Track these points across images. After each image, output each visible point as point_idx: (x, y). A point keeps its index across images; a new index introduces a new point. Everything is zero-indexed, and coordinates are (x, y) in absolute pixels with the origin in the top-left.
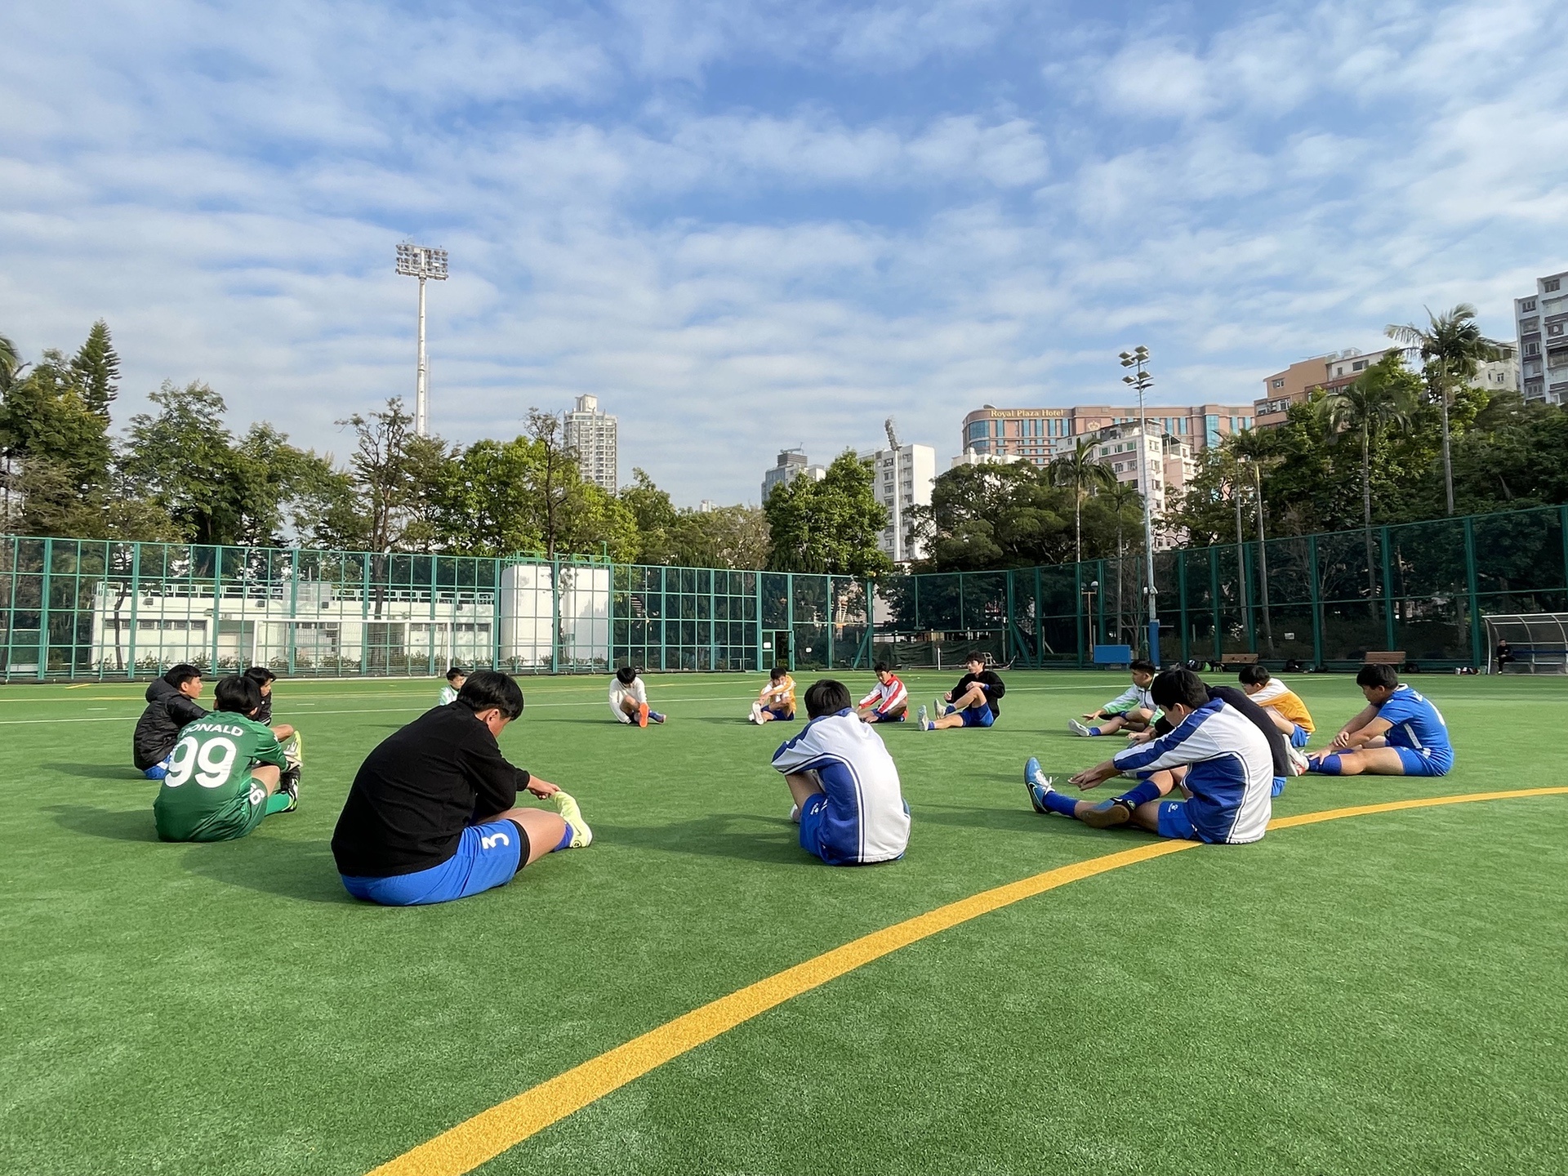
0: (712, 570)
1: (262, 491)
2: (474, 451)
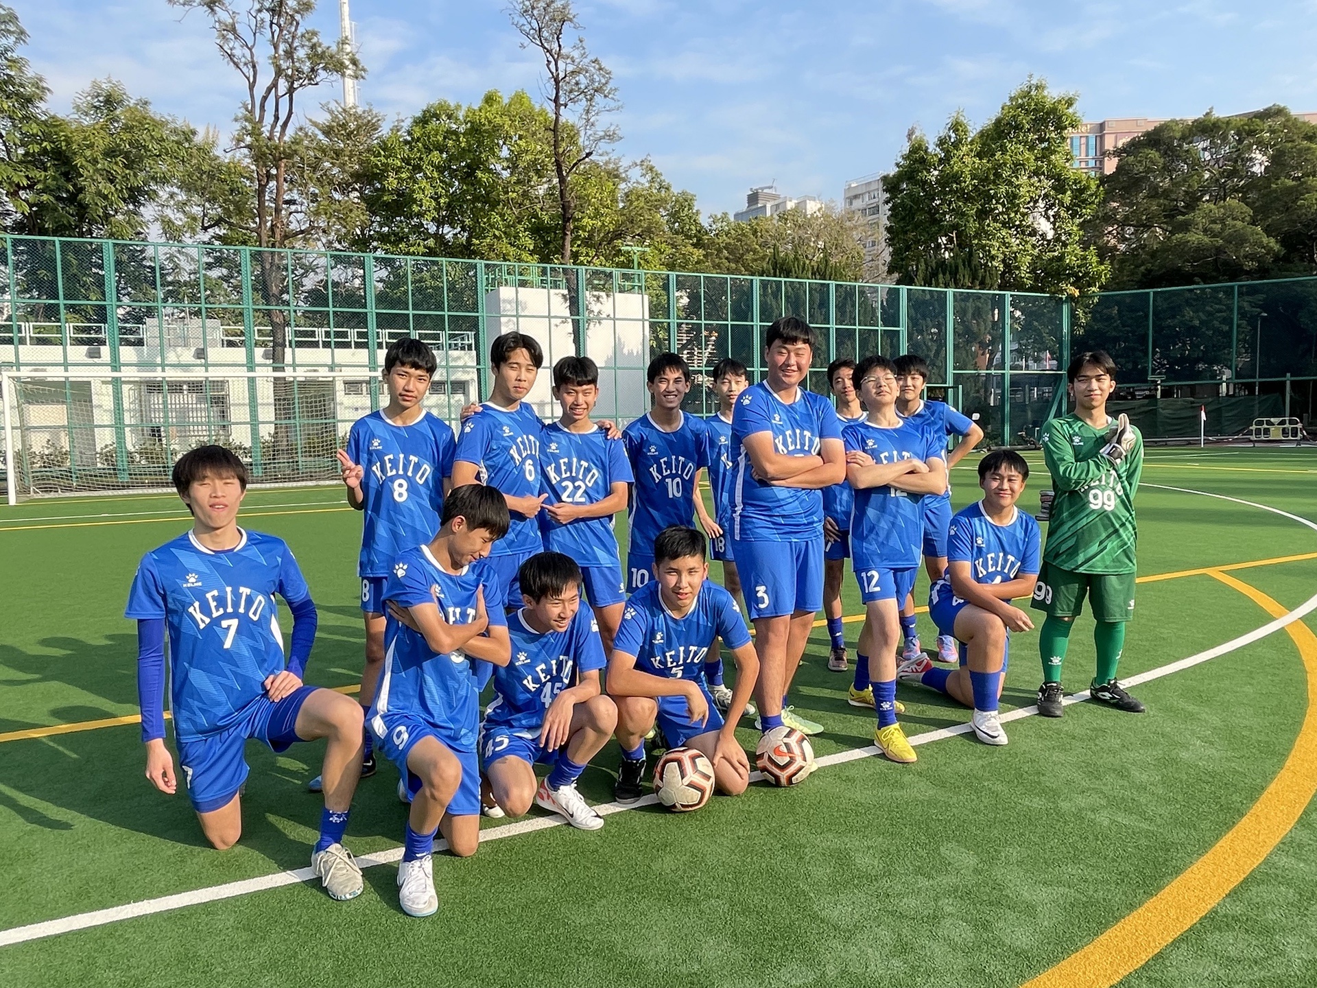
0: (832, 283)
1: (97, 170)
2: (423, 121)
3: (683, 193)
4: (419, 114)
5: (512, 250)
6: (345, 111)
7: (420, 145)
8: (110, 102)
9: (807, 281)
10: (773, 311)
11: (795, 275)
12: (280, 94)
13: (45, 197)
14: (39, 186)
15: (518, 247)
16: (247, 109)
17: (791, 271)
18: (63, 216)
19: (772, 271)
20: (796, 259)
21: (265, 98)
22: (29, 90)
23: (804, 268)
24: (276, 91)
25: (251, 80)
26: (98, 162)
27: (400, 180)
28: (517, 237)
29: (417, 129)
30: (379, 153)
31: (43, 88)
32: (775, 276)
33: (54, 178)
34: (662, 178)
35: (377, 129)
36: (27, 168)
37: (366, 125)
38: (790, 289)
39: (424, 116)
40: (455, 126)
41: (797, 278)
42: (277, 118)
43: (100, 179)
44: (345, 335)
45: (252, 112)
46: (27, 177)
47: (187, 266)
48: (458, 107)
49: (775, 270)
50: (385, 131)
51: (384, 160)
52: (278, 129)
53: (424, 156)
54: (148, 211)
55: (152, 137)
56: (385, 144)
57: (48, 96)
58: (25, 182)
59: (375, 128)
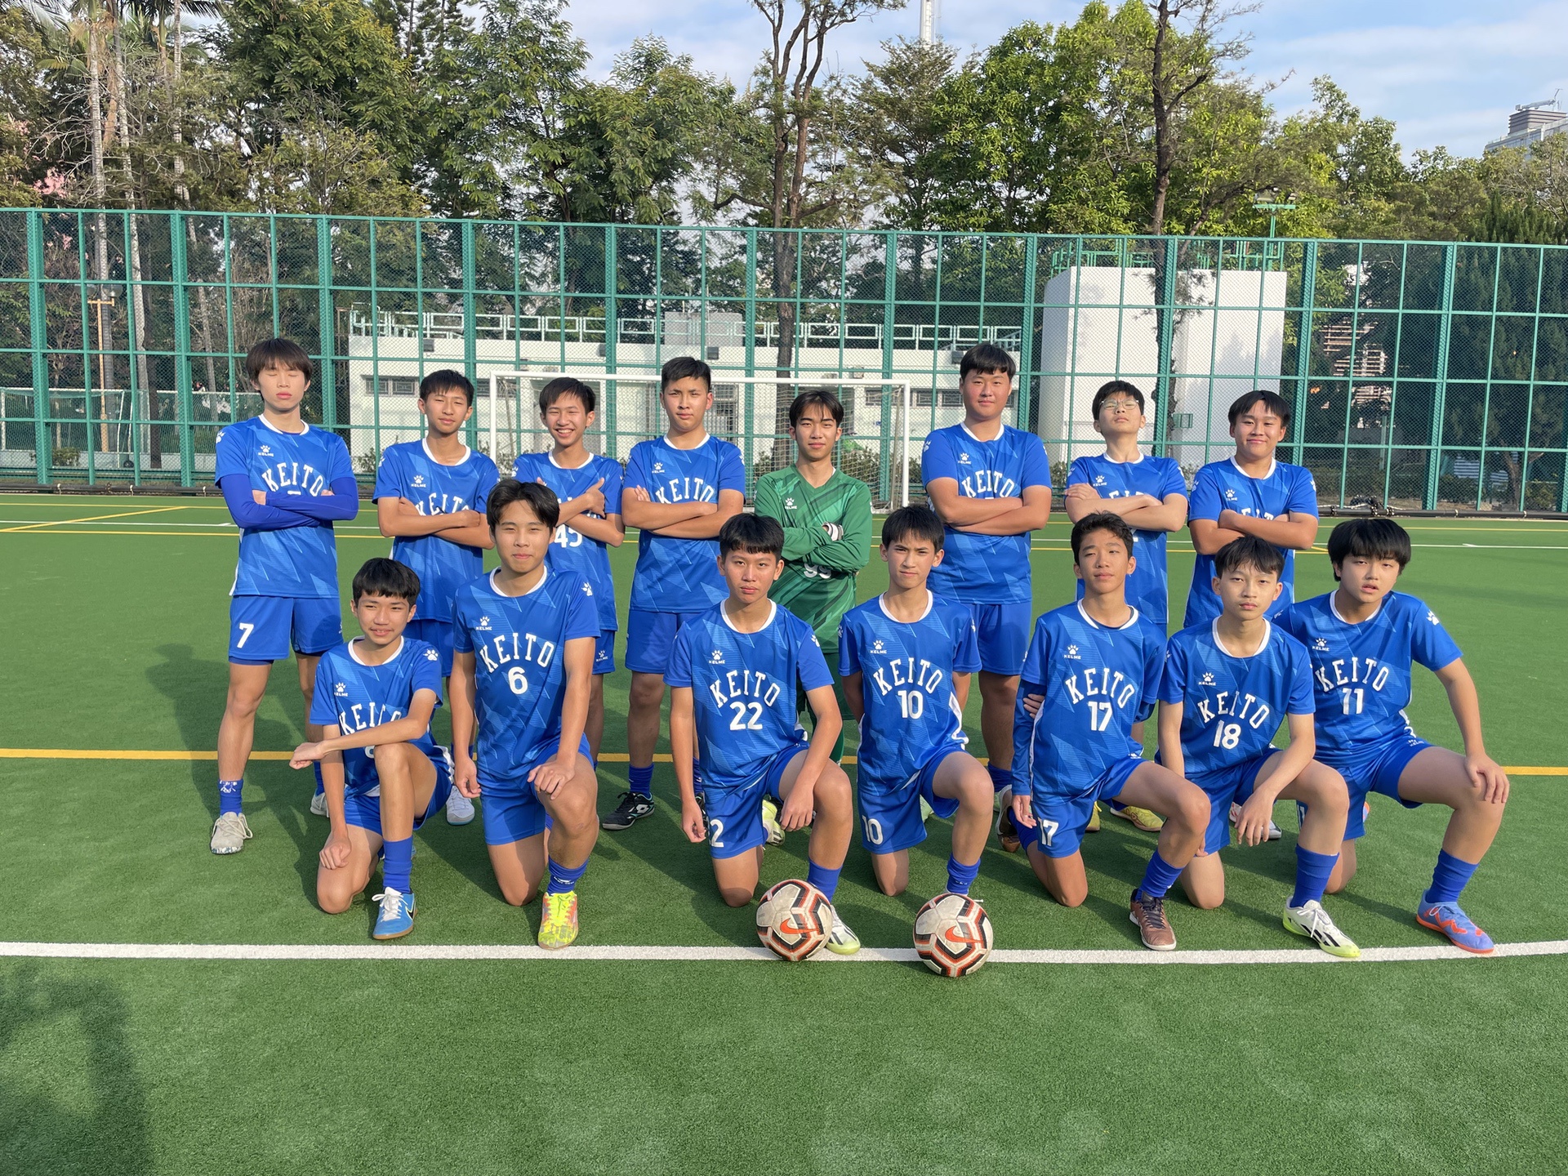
3: (1377, 121)
4: (997, 43)
5: (1098, 217)
6: (909, 48)
7: (994, 84)
8: (651, 61)
9: (1543, 247)
10: (1478, 293)
11: (1523, 239)
12: (809, 37)
13: (577, 177)
14: (573, 165)
15: (1108, 213)
16: (769, 59)
17: (1517, 232)
18: (594, 197)
19: (1486, 233)
20: (1529, 213)
21: (790, 44)
22: (570, 57)
23: (1540, 228)
24: (806, 33)
25: (776, 24)
26: (628, 134)
27: (966, 133)
28: (1108, 199)
29: (992, 64)
30: (943, 99)
31: (584, 53)
32: (1490, 240)
33: (588, 154)
34: (1346, 100)
35: (946, 68)
36: (562, 144)
37: (933, 64)
38: (1512, 260)
39: (1004, 45)
40: (1042, 55)
41: (1527, 242)
42: (804, 67)
43: (628, 152)
44: (909, 332)
45: (774, 63)
46: (563, 155)
47: (719, 250)
48: (1049, 28)
49: (1490, 230)
50: (956, 68)
51: (947, 108)
52: (804, 80)
53: (997, 99)
54: (682, 186)
55: (688, 100)
56: (950, 86)
57: (587, 63)
58: (560, 160)
59: (945, 65)
